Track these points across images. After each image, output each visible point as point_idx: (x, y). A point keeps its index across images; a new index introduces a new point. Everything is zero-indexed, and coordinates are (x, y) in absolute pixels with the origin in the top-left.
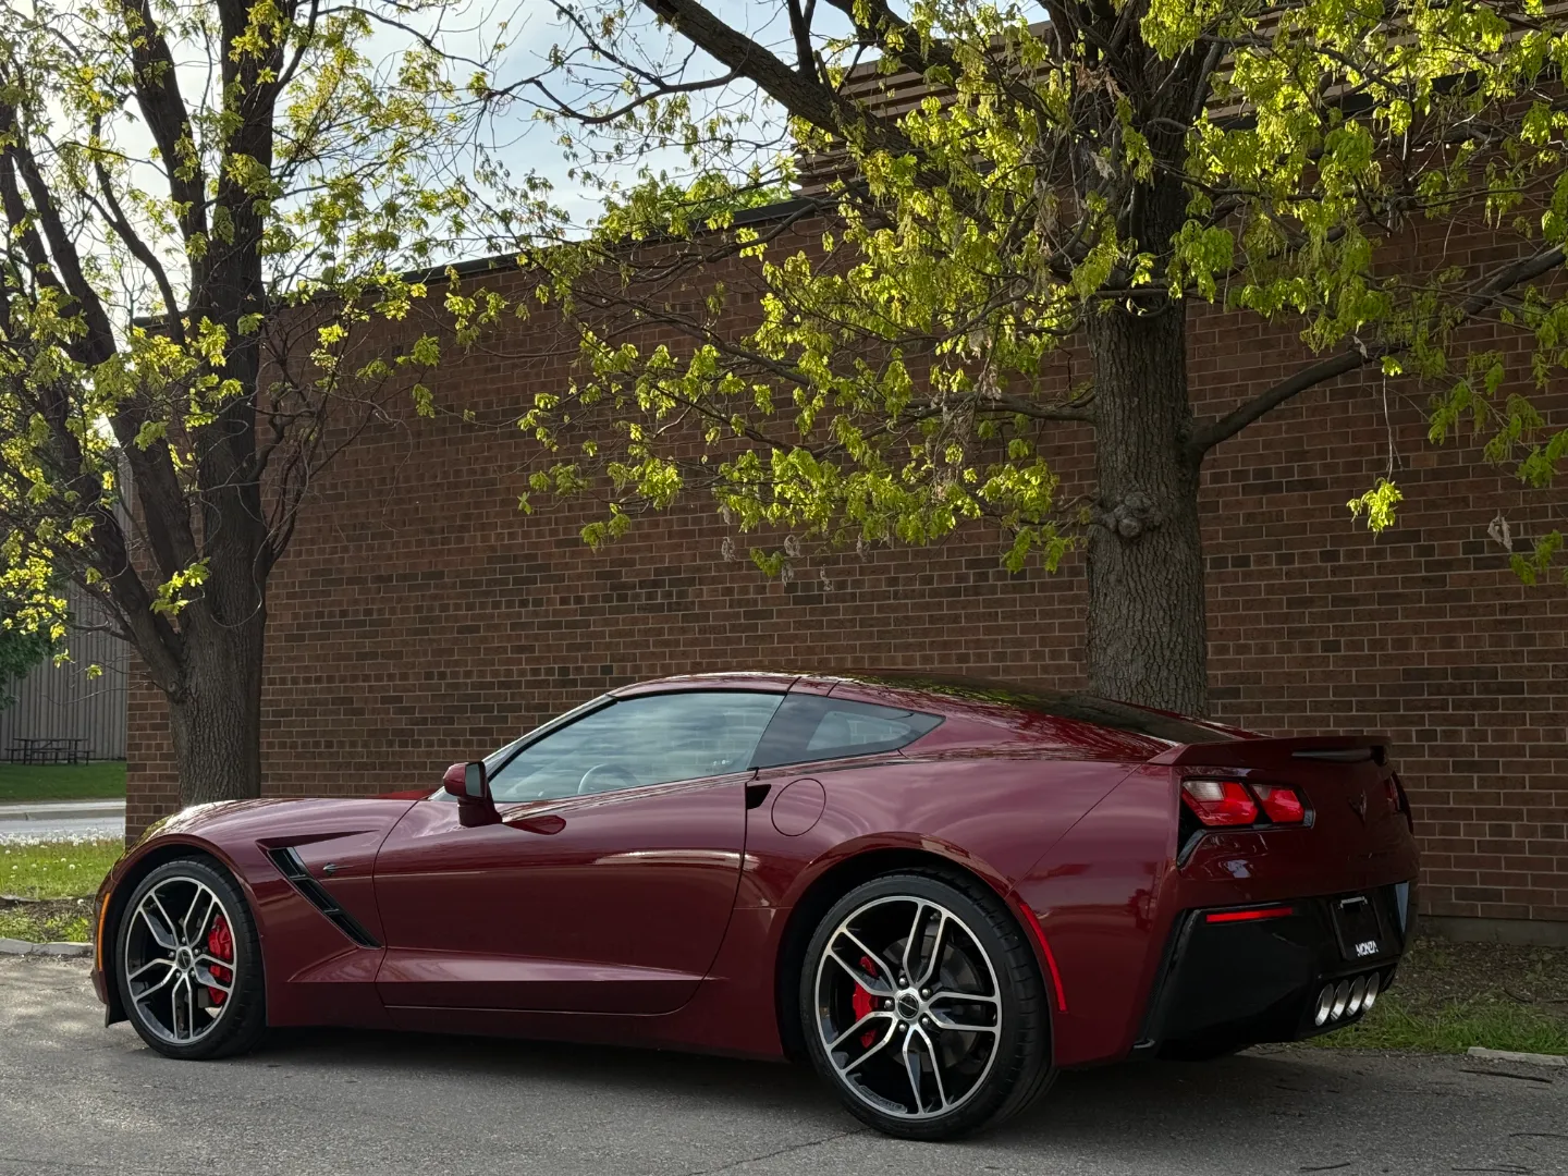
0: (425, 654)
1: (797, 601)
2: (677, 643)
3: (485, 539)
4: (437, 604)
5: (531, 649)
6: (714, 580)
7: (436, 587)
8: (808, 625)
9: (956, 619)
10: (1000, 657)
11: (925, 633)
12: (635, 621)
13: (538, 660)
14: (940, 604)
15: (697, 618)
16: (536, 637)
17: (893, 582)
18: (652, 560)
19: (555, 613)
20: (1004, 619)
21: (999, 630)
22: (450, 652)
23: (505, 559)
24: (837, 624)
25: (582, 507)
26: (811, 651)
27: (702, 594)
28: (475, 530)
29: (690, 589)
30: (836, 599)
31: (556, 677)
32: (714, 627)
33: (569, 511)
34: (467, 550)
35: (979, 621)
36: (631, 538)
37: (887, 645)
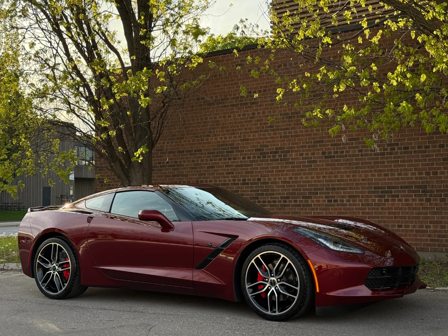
1: (326, 157)
2: (284, 171)
3: (216, 139)
4: (200, 159)
5: (233, 173)
6: (296, 151)
7: (199, 154)
8: (330, 165)
10: (400, 174)
11: (372, 167)
12: (269, 164)
13: (235, 177)
14: (377, 158)
15: (290, 163)
16: (234, 170)
17: (360, 151)
18: (274, 145)
19: (241, 162)
20: (401, 162)
21: (399, 166)
22: (205, 174)
23: (222, 145)
24: (340, 164)
25: (250, 129)
26: (331, 173)
27: (292, 156)
28: (212, 136)
29: (288, 154)
30: (340, 156)
31: (241, 182)
32: (297, 166)
33: (245, 130)
34: (210, 143)
35: (392, 163)
36: (267, 138)
37: (358, 171)
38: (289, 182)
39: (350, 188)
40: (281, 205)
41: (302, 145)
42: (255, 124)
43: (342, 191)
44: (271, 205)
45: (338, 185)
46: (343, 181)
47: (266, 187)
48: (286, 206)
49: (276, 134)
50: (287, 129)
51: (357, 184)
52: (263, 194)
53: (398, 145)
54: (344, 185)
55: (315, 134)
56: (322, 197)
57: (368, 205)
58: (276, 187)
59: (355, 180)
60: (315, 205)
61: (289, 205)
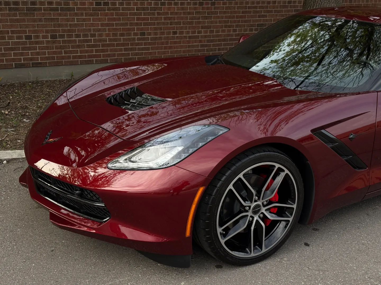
40: (28, 9)
44: (10, 9)
48: (35, 9)
57: (144, 9)
60: (78, 9)
61: (40, 9)
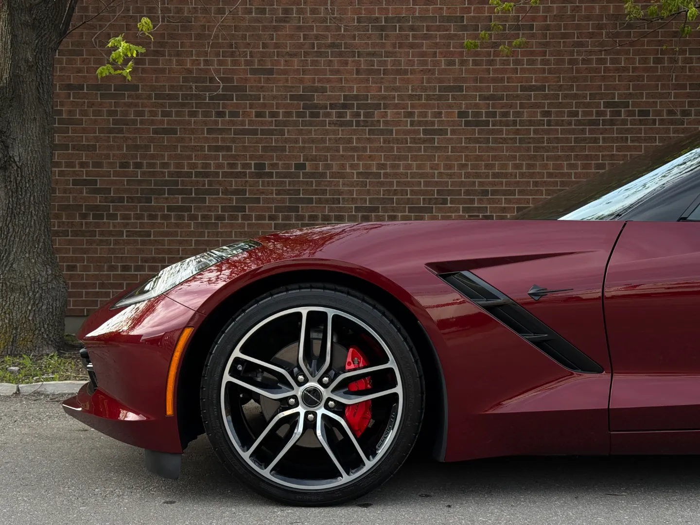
0: (120, 148)
1: (467, 123)
2: (364, 149)
3: (180, 63)
4: (132, 110)
5: (229, 149)
6: (396, 106)
7: (129, 96)
8: (477, 141)
9: (596, 140)
11: (572, 149)
12: (327, 132)
13: (234, 157)
14: (583, 131)
15: (382, 132)
16: (233, 140)
17: (547, 114)
18: (341, 89)
19: (251, 123)
20: (632, 141)
22: (147, 148)
23: (197, 80)
24: (501, 141)
25: (277, 46)
26: (479, 158)
27: (387, 115)
28: (170, 55)
29: (376, 112)
30: (501, 123)
31: (253, 170)
32: (397, 140)
33: (263, 48)
34: (163, 71)
35: (613, 142)
36: (324, 72)
37: (541, 155)
38: (378, 175)
39: (521, 192)
41: (410, 92)
42: (292, 37)
43: (503, 197)
45: (494, 184)
46: (505, 175)
47: (318, 184)
49: (346, 63)
50: (373, 54)
51: (536, 184)
52: (310, 201)
53: (626, 105)
54: (507, 184)
55: (441, 72)
56: (457, 210)
58: (344, 184)
59: (532, 175)
